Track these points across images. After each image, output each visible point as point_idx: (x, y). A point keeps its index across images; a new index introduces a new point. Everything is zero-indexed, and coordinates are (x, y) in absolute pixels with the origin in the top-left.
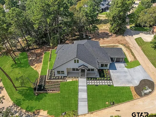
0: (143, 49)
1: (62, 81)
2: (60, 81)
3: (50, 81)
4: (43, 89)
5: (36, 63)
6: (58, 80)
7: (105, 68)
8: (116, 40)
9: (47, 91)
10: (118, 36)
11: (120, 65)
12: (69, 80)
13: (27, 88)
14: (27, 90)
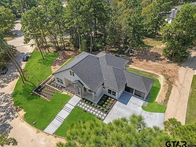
0: (193, 94)
1: (58, 91)
2: (56, 90)
3: (48, 85)
4: (40, 91)
5: (58, 65)
6: (54, 88)
7: (113, 96)
8: (164, 67)
9: (40, 95)
10: (171, 63)
11: (136, 101)
12: (65, 93)
13: (32, 85)
14: (31, 86)
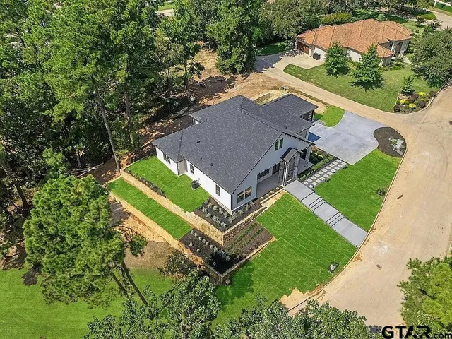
0: (318, 84)
4: (231, 259)
6: (248, 217)
8: (253, 84)
9: (245, 257)
10: (248, 75)
12: (269, 203)
